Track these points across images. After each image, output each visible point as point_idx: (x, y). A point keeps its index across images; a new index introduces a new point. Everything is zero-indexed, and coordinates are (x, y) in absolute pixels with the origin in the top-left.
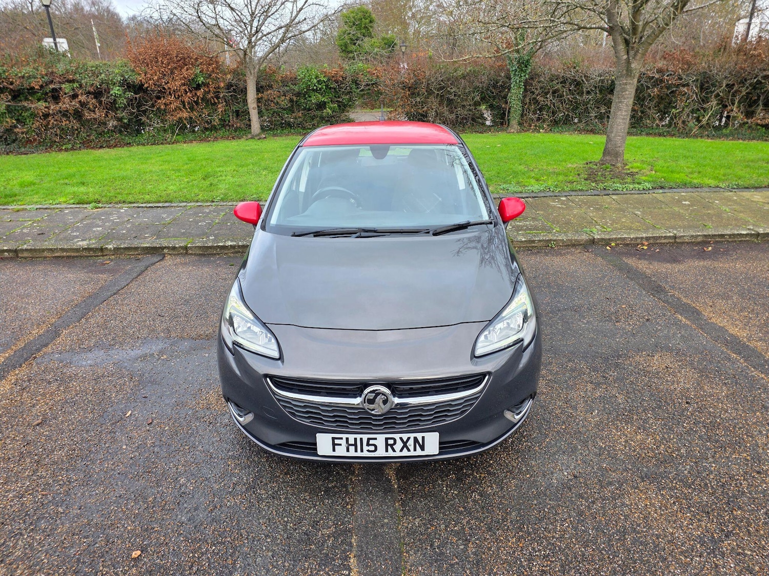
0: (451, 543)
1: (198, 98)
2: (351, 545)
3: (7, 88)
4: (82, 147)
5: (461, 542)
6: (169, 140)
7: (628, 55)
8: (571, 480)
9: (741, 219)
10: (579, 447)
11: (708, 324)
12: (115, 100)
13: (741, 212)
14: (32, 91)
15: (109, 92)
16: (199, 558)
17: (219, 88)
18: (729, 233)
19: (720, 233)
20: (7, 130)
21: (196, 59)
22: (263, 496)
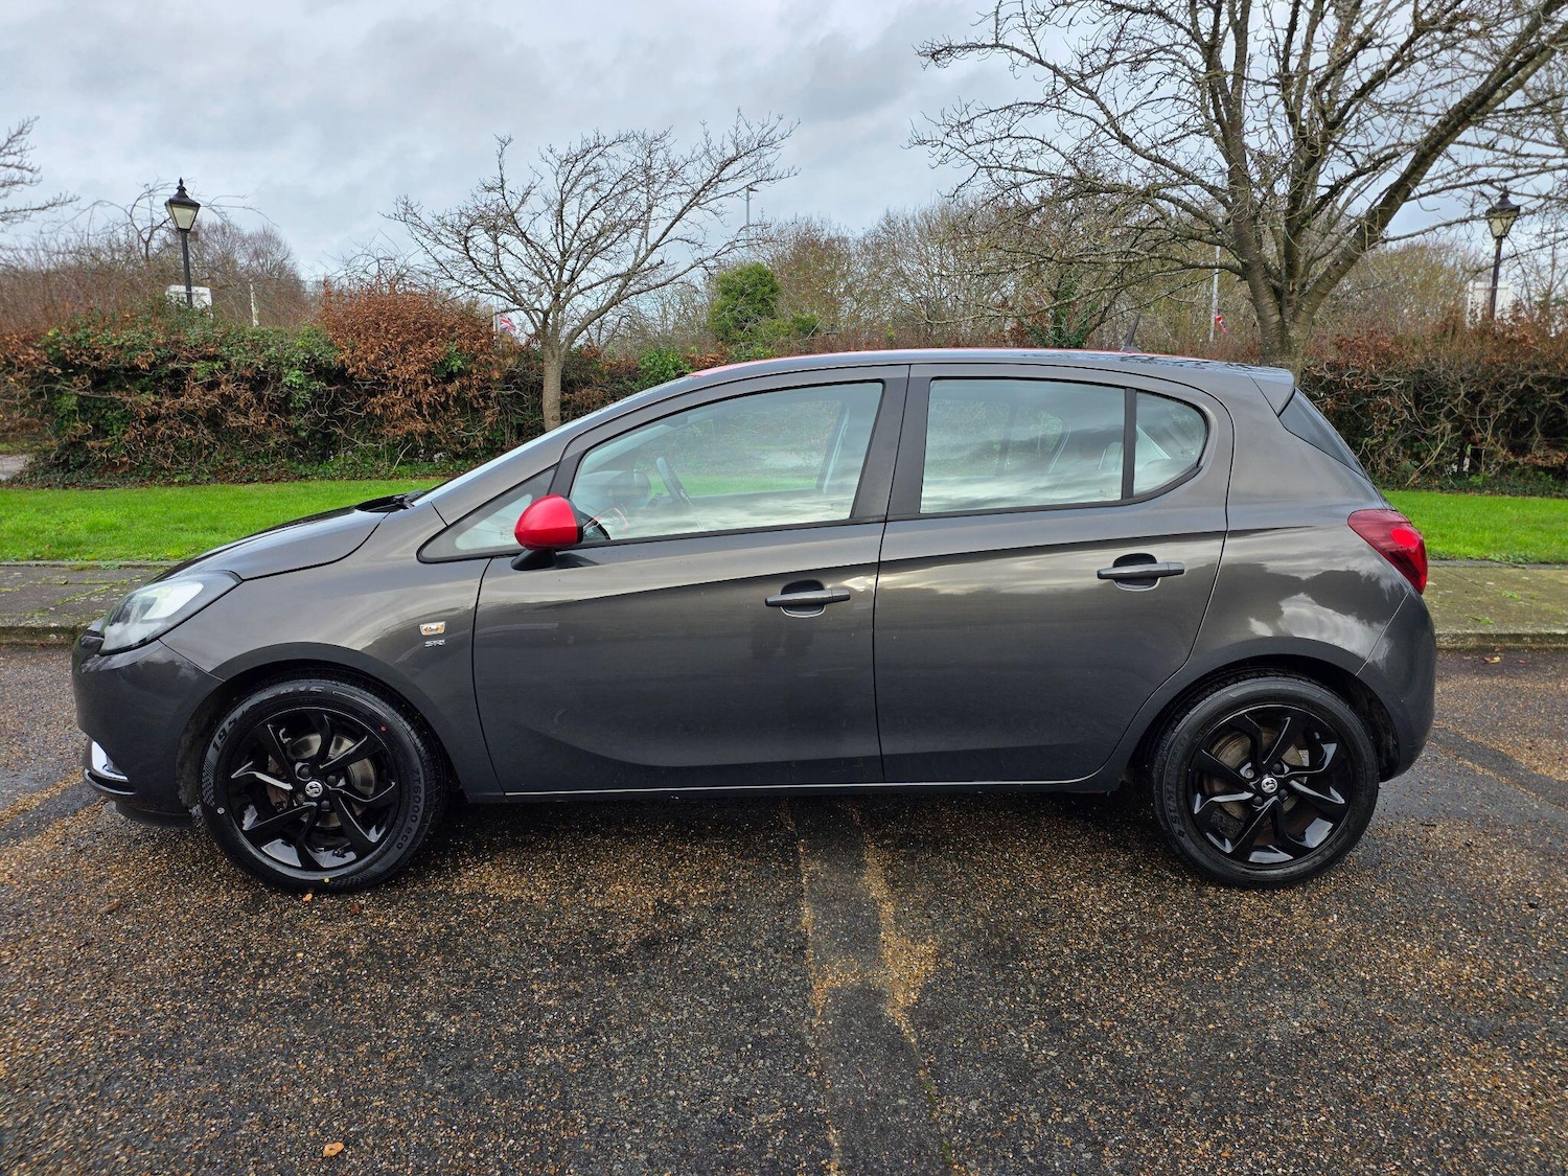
0: (1061, 1148)
1: (447, 399)
2: (827, 1145)
3: (88, 366)
4: (214, 479)
5: (1083, 1146)
6: (383, 472)
7: (1281, 314)
8: (1313, 1037)
9: (1547, 611)
10: (1315, 978)
11: (1534, 776)
12: (289, 395)
13: (1544, 600)
14: (133, 373)
15: (280, 380)
16: (478, 1161)
17: (489, 380)
18: (1530, 632)
19: (1512, 632)
20: (72, 444)
21: (452, 329)
22: (616, 1048)
